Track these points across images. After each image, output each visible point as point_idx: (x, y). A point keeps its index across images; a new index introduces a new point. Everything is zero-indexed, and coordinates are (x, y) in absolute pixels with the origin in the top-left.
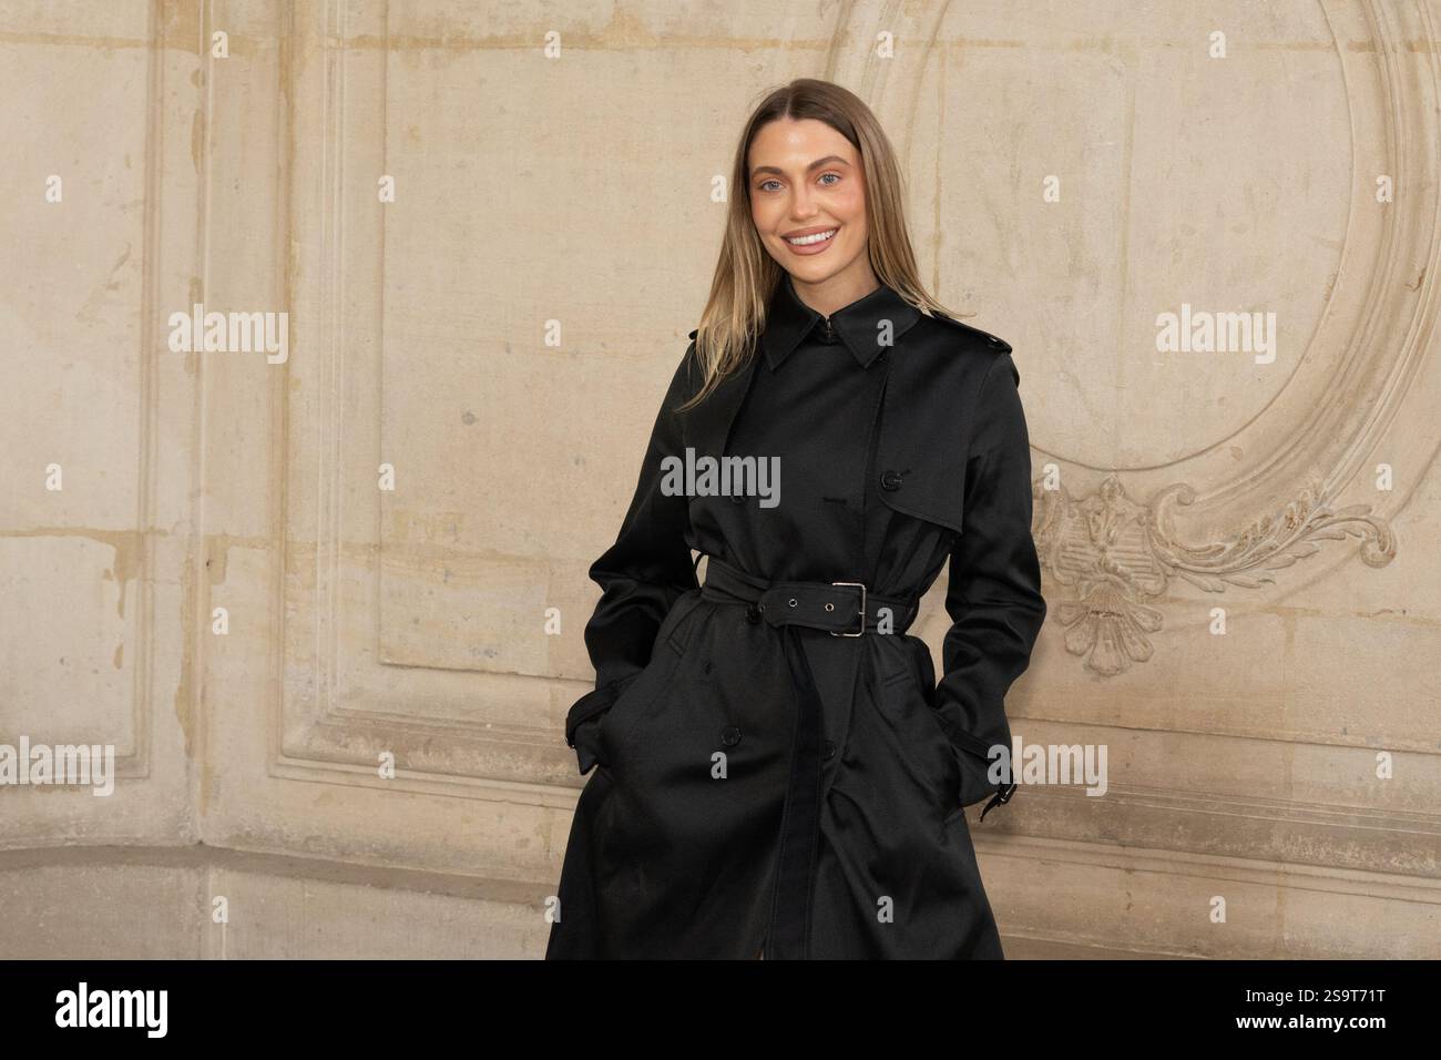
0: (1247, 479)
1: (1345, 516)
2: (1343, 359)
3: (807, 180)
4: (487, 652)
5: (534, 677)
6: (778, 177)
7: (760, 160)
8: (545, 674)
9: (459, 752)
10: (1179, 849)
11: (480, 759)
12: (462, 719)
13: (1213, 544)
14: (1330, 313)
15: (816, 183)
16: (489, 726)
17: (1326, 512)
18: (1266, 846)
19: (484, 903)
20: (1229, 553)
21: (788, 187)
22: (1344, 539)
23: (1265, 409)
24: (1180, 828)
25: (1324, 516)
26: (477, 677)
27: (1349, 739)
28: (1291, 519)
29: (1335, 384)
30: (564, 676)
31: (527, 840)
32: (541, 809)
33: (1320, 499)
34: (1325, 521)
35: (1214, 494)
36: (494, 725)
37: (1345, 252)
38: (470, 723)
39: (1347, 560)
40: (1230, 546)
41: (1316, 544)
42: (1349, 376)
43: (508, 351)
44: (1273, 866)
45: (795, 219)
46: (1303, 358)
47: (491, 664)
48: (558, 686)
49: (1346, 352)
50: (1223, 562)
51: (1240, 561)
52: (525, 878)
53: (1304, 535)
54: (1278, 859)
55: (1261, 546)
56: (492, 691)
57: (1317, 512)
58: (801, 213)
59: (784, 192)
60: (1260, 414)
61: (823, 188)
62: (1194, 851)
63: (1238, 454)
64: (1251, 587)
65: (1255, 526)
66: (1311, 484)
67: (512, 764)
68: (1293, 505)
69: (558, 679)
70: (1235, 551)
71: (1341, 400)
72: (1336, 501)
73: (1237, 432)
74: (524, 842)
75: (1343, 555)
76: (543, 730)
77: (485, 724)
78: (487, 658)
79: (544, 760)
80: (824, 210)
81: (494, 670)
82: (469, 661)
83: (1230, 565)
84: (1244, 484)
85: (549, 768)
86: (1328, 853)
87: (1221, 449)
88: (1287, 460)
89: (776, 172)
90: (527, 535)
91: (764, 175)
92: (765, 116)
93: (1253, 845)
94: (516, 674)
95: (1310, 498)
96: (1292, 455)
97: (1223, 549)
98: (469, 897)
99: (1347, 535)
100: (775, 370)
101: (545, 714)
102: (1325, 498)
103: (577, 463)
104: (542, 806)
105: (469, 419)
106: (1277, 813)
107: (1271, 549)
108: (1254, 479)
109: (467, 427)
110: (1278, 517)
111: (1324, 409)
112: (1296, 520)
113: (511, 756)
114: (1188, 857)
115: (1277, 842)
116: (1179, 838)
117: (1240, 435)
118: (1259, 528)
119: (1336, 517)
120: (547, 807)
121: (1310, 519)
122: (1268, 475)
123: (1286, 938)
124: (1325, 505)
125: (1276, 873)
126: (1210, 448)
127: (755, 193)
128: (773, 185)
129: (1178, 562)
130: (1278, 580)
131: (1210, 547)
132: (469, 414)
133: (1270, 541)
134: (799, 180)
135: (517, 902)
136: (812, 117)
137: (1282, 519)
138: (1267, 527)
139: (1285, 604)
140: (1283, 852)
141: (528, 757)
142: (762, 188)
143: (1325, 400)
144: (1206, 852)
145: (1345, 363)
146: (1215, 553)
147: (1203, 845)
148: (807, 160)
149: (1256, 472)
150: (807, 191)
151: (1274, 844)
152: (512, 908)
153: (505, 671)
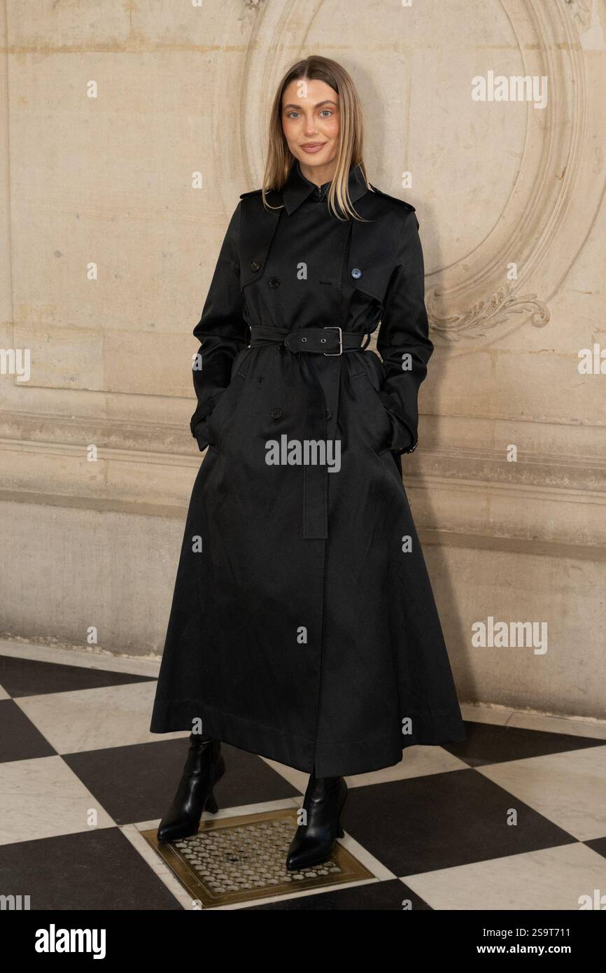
0: (471, 281)
1: (523, 300)
2: (522, 216)
3: (314, 113)
4: (72, 379)
5: (96, 391)
6: (298, 111)
7: (288, 101)
8: (102, 390)
9: (58, 432)
10: (436, 476)
11: (70, 435)
12: (60, 414)
13: (453, 316)
14: (516, 192)
15: (318, 115)
16: (73, 417)
17: (513, 298)
18: (481, 474)
19: (74, 510)
20: (462, 320)
21: (304, 116)
22: (522, 312)
23: (481, 244)
24: (436, 465)
25: (512, 301)
26: (66, 392)
27: (524, 417)
28: (494, 302)
29: (518, 229)
30: (112, 391)
31: (95, 476)
32: (102, 460)
33: (510, 292)
34: (513, 303)
35: (454, 289)
36: (76, 417)
37: (523, 159)
38: (63, 416)
39: (523, 324)
40: (462, 317)
41: (507, 315)
42: (525, 226)
43: (78, 217)
44: (484, 483)
45: (307, 135)
46: (501, 216)
47: (73, 384)
48: (110, 396)
49: (524, 212)
50: (459, 326)
51: (467, 325)
52: (95, 496)
53: (501, 310)
54: (487, 480)
55: (479, 316)
56: (73, 399)
57: (508, 298)
58: (310, 131)
59: (301, 119)
60: (478, 247)
61: (321, 118)
62: (444, 477)
63: (466, 268)
64: (474, 338)
65: (475, 306)
66: (505, 283)
67: (86, 437)
68: (496, 294)
69: (109, 392)
70: (465, 320)
71: (521, 239)
72: (519, 292)
73: (467, 256)
74: (93, 478)
75: (521, 321)
76: (103, 419)
77: (71, 416)
78: (71, 381)
79: (103, 434)
80: (321, 130)
81: (76, 388)
82: (61, 383)
83: (462, 327)
84: (470, 284)
85: (106, 439)
86: (513, 477)
87: (458, 265)
88: (492, 271)
89: (298, 108)
90: (91, 316)
91: (291, 109)
92: (292, 76)
93: (474, 473)
94: (86, 390)
95: (504, 291)
96: (495, 268)
97: (458, 319)
98: (65, 507)
99: (524, 311)
100: (291, 215)
101: (103, 411)
102: (512, 290)
103: (116, 277)
104: (102, 459)
105: (58, 254)
106: (487, 456)
107: (484, 318)
108: (475, 282)
109: (58, 259)
110: (488, 301)
111: (512, 244)
112: (497, 302)
113: (86, 433)
114: (440, 480)
115: (486, 471)
116: (436, 470)
117: (467, 259)
118: (477, 307)
119: (518, 301)
120: (105, 460)
121: (504, 302)
122: (482, 279)
123: (491, 520)
124: (512, 295)
125: (486, 487)
126: (451, 265)
127: (285, 118)
128: (296, 115)
129: (435, 325)
130: (488, 335)
131: (451, 318)
132: (58, 252)
133: (483, 314)
134: (310, 113)
135: (90, 509)
136: (318, 79)
137: (490, 303)
138: (482, 307)
139: (492, 347)
140: (489, 476)
141: (95, 433)
142: (289, 116)
143: (512, 240)
144: (449, 477)
145: (524, 219)
146: (454, 321)
147: (448, 474)
148: (315, 102)
149: (476, 278)
150: (314, 120)
151: (485, 472)
152: (88, 512)
153: (81, 388)
